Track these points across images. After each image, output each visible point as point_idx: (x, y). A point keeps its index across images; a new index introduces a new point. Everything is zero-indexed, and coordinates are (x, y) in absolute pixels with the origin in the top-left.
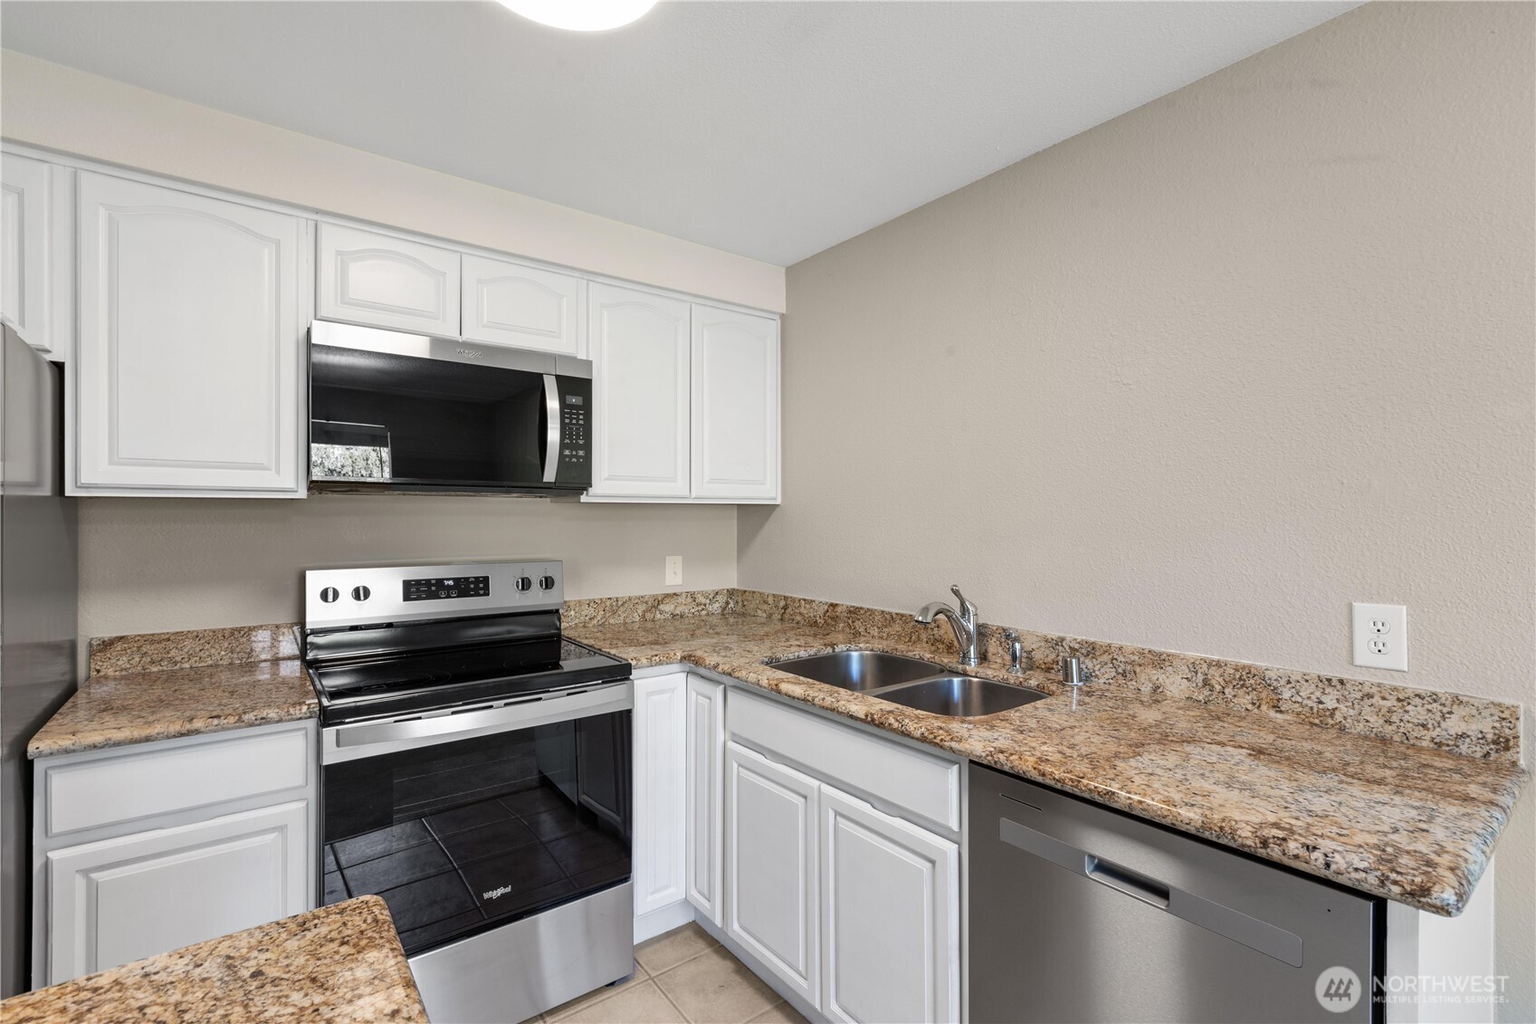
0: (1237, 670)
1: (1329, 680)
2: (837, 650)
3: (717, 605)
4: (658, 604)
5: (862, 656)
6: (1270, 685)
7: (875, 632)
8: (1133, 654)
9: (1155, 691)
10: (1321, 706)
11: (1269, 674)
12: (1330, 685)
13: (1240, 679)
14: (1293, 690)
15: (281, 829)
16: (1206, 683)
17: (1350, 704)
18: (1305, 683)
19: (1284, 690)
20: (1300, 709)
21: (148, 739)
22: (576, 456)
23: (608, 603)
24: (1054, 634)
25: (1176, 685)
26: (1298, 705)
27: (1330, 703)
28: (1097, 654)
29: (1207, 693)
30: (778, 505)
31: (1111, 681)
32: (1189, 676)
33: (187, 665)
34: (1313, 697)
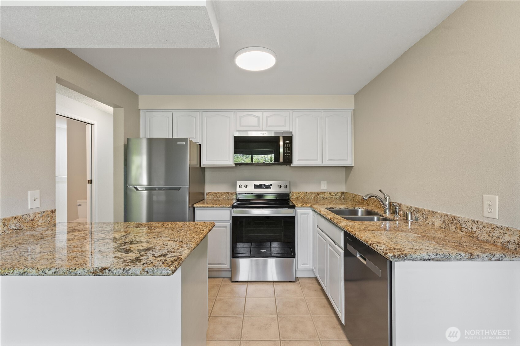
0: (452, 217)
1: (474, 221)
2: (355, 208)
3: (338, 196)
4: (319, 194)
5: (362, 211)
6: (459, 223)
7: (372, 205)
8: (427, 212)
9: (432, 224)
10: (472, 230)
11: (460, 219)
12: (474, 223)
13: (452, 220)
14: (465, 224)
15: (226, 227)
16: (444, 222)
17: (480, 230)
18: (468, 222)
19: (463, 224)
20: (467, 231)
21: (207, 207)
22: (288, 155)
23: (304, 193)
24: (409, 205)
25: (438, 223)
26: (466, 229)
27: (475, 229)
28: (419, 212)
29: (445, 225)
30: (353, 167)
31: (422, 221)
32: (440, 219)
33: (219, 198)
34: (470, 227)
